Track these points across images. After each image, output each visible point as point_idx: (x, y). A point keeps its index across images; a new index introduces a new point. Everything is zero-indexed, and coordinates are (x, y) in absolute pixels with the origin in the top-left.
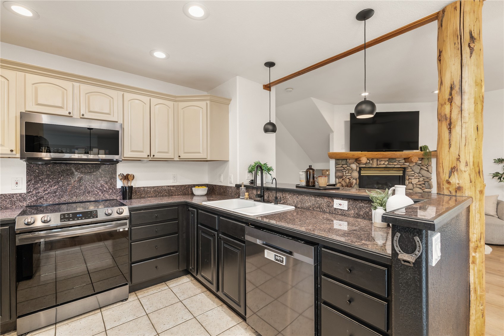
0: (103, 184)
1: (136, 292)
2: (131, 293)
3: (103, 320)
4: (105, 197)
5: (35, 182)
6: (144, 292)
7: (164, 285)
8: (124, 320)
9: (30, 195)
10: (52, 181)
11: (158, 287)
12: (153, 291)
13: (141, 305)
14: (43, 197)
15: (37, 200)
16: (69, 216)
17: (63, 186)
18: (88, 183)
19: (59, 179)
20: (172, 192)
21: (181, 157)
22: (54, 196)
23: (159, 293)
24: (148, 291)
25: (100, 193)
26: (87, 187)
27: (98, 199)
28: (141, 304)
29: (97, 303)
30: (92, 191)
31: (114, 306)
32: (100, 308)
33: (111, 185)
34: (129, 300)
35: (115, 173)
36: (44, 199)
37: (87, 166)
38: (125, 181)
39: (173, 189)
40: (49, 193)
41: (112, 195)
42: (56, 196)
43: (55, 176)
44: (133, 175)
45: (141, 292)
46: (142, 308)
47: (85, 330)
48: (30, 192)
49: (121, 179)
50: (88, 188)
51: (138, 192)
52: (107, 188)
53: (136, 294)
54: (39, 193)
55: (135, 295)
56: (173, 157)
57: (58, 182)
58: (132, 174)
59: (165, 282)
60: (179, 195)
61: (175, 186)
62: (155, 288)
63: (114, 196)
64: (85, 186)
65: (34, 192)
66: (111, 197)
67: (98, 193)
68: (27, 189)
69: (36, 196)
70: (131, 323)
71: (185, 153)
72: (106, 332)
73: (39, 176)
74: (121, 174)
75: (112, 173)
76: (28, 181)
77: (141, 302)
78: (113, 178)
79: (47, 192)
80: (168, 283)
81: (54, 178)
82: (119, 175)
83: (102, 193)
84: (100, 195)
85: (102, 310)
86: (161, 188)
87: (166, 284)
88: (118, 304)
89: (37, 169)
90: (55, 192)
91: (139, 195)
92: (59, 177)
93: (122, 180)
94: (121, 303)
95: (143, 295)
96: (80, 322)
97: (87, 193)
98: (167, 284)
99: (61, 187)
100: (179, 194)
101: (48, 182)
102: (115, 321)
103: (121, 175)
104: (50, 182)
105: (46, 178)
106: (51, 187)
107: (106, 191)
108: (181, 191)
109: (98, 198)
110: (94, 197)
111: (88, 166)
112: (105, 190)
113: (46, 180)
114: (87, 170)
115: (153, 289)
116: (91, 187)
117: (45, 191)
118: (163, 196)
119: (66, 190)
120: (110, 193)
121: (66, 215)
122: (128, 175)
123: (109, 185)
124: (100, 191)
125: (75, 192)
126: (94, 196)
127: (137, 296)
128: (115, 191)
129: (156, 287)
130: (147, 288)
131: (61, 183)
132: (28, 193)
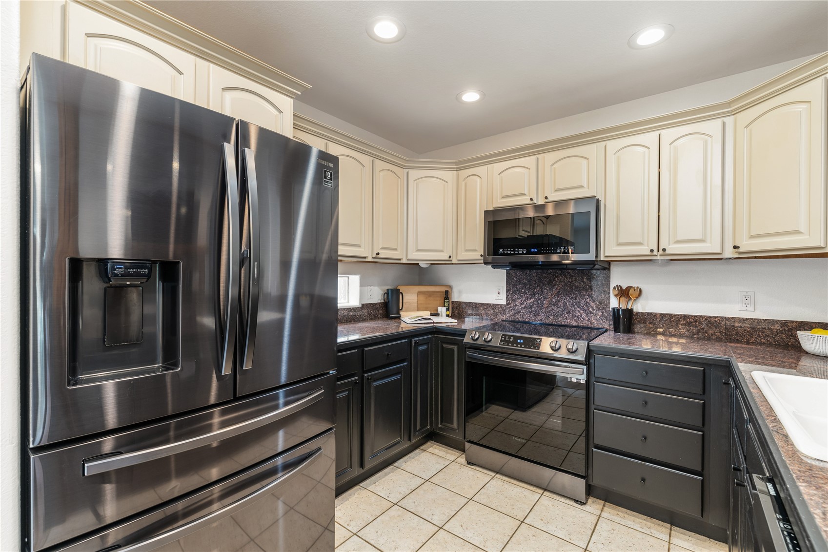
0: (588, 301)
1: (607, 503)
2: (599, 500)
3: (533, 506)
4: (591, 324)
5: (513, 292)
6: (619, 513)
7: (664, 529)
8: (551, 528)
9: (509, 308)
10: (529, 292)
11: (649, 523)
12: (632, 523)
13: (593, 528)
14: (520, 312)
15: (514, 315)
16: (510, 339)
17: (539, 299)
18: (568, 298)
19: (536, 291)
20: (737, 334)
21: (741, 250)
22: (530, 312)
23: (639, 535)
24: (626, 515)
25: (584, 315)
26: (566, 304)
27: (581, 324)
28: (595, 527)
29: (549, 480)
30: (573, 311)
31: (561, 500)
32: (545, 490)
33: (601, 304)
34: (587, 507)
35: (608, 285)
36: (520, 315)
37: (567, 273)
38: (623, 299)
39: (741, 327)
40: (525, 307)
41: (602, 320)
42: (532, 311)
43: (531, 286)
44: (640, 289)
45: (613, 509)
46: (590, 535)
47: (509, 501)
48: (509, 303)
49: (616, 296)
50: (568, 306)
51: (649, 322)
52: (595, 308)
53: (604, 506)
54: (516, 305)
55: (601, 506)
56: (719, 250)
57: (534, 295)
58: (638, 287)
59: (672, 524)
60: (761, 344)
61: (747, 319)
62: (642, 521)
63: (604, 323)
64: (564, 302)
65: (512, 305)
66: (601, 324)
67: (581, 315)
68: (507, 300)
69: (514, 310)
70: (555, 540)
71: (753, 237)
72: (521, 524)
73: (517, 285)
74: (617, 286)
75: (602, 283)
76: (508, 291)
77: (598, 525)
78: (604, 292)
79: (523, 306)
80: (676, 531)
81: (530, 288)
82: (614, 288)
83: (587, 315)
84: (584, 319)
85: (546, 493)
86: (706, 319)
87: (671, 530)
88: (567, 501)
89: (515, 277)
90: (531, 307)
91: (652, 328)
92: (536, 288)
93: (618, 297)
94: (572, 503)
95: (612, 517)
96: (514, 489)
97: (567, 313)
98: (672, 532)
99: (537, 301)
100: (763, 340)
101: (525, 293)
102: (542, 520)
103: (618, 289)
104: (526, 293)
105: (523, 288)
106: (528, 299)
107: (593, 313)
108: (768, 336)
109: (581, 322)
110: (575, 321)
111: (569, 273)
112: (592, 310)
113: (523, 291)
114: (567, 278)
115: (638, 520)
116: (572, 304)
117: (521, 304)
118: (709, 339)
119: (542, 306)
120: (598, 317)
121: (507, 337)
122: (629, 288)
123: (598, 303)
124: (583, 312)
125: (553, 309)
126: (576, 318)
127: (602, 511)
128: (606, 315)
129: (647, 521)
130: (629, 511)
131: (537, 295)
132: (507, 304)
